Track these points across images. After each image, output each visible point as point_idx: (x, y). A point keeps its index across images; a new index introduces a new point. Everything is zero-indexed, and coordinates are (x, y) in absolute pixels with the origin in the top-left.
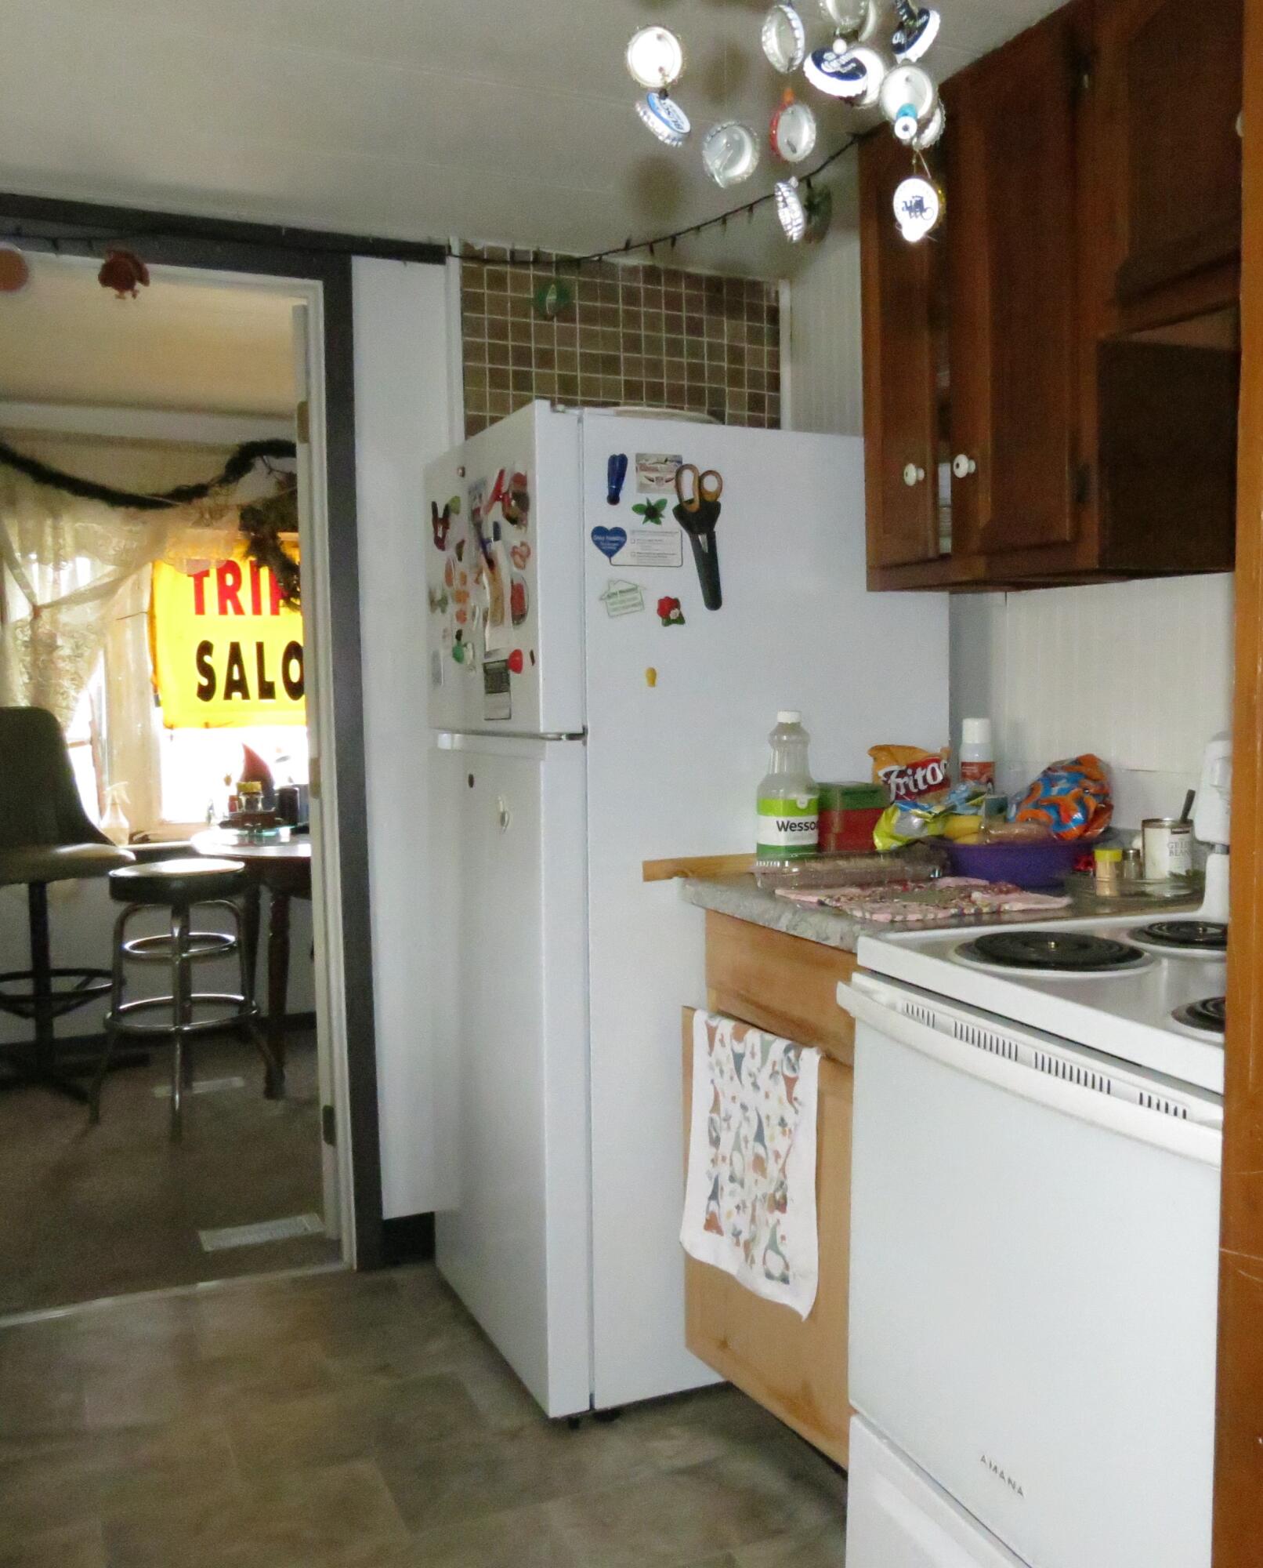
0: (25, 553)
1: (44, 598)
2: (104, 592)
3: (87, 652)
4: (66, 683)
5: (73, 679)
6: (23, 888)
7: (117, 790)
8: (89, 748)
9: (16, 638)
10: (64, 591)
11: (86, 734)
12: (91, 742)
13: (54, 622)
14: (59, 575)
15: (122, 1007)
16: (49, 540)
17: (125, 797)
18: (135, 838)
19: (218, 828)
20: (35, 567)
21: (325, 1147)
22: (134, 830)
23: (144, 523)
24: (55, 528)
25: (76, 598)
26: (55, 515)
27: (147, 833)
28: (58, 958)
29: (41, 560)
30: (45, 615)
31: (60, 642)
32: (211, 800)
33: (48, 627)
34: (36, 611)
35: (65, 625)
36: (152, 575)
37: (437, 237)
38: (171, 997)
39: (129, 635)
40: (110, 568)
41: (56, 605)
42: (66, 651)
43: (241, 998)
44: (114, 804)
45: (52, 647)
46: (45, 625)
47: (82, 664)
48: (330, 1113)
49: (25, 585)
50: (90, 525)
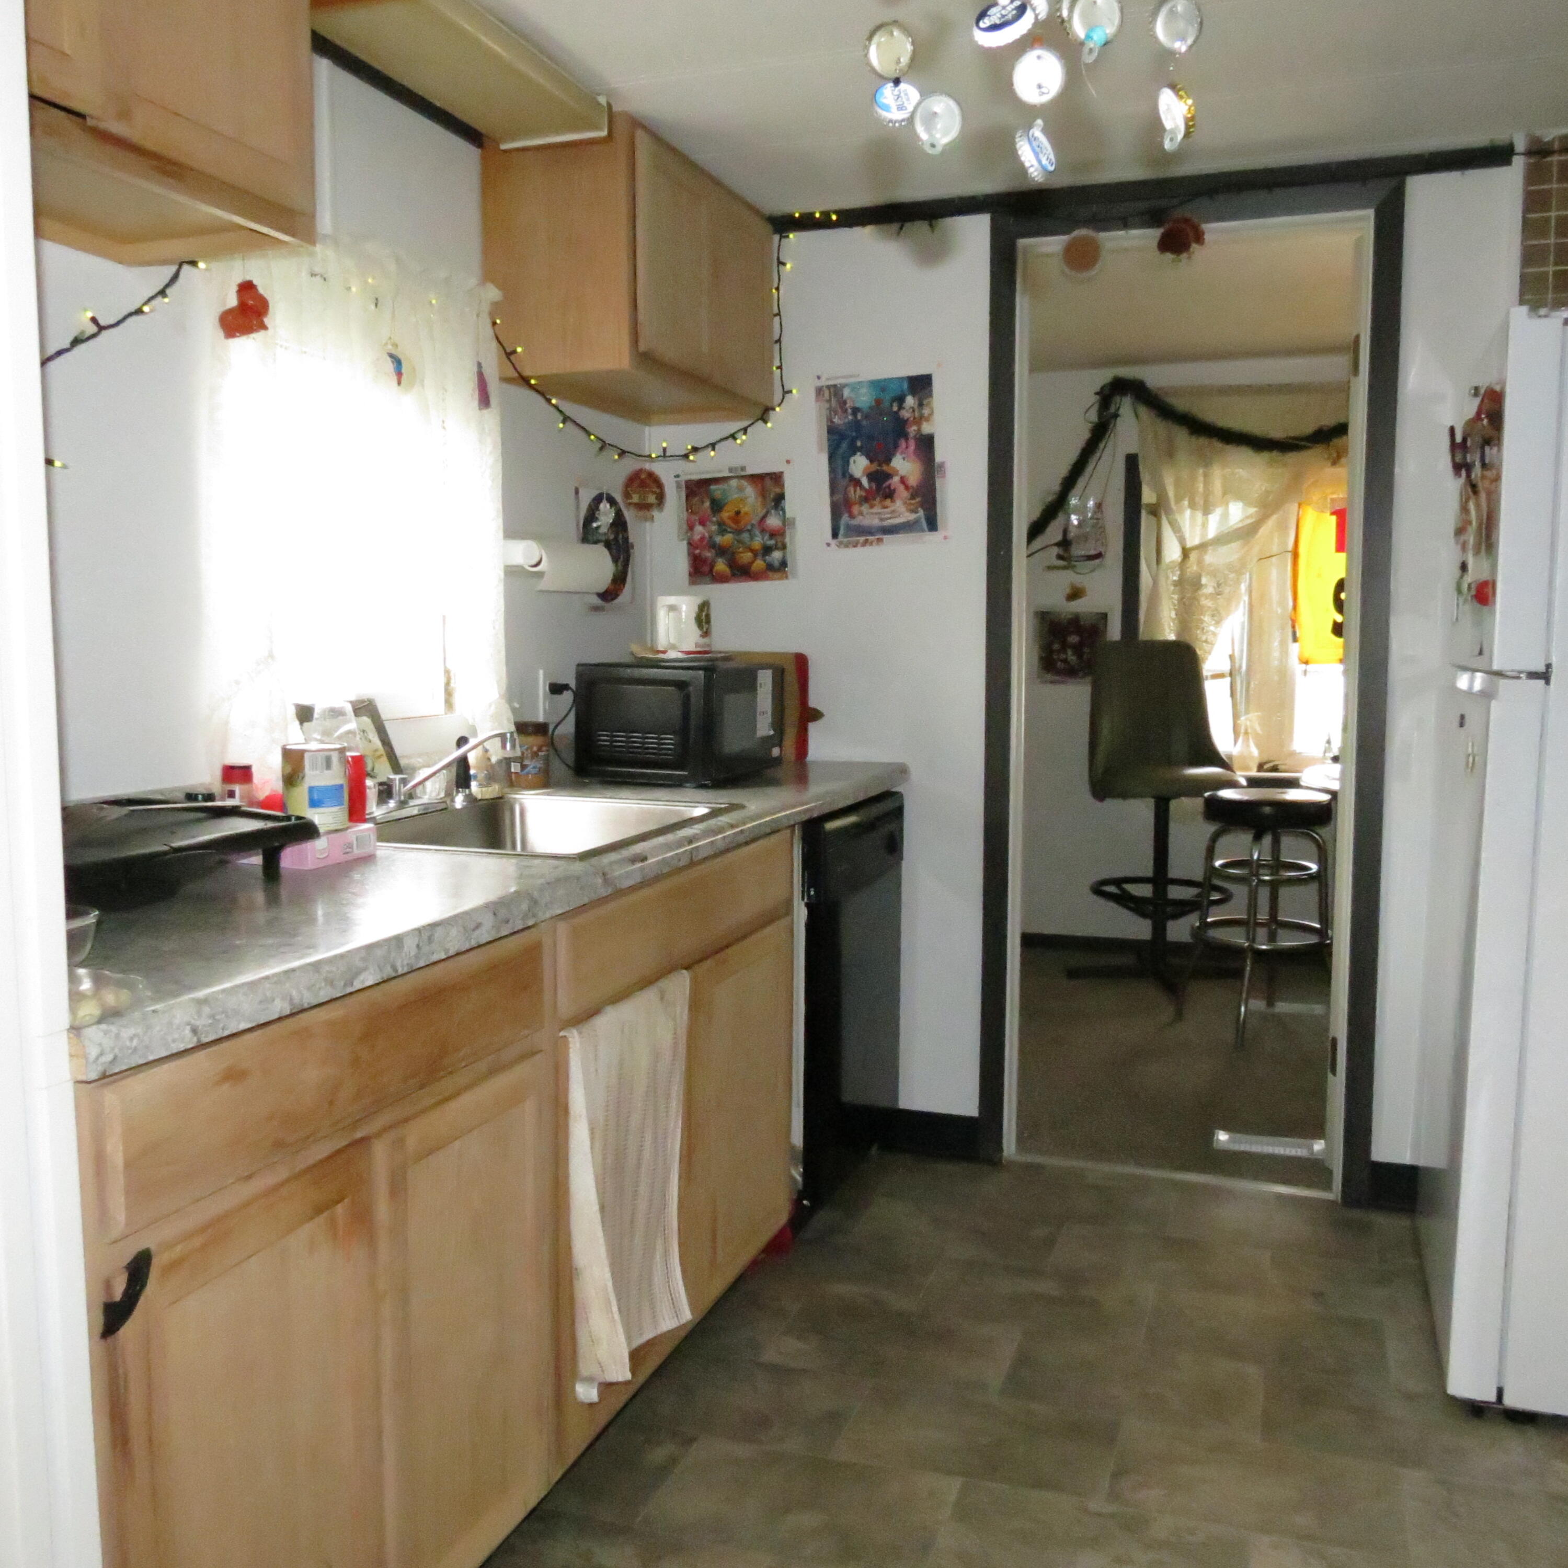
0: (1179, 500)
1: (1193, 540)
2: (1247, 533)
3: (1227, 590)
4: (1207, 618)
5: (1213, 616)
6: (1151, 802)
7: (1250, 720)
8: (1228, 680)
9: (1167, 578)
10: (1211, 533)
11: (1226, 667)
12: (1231, 674)
13: (1200, 562)
14: (1207, 520)
15: (1209, 920)
16: (1201, 487)
17: (1258, 729)
18: (1266, 767)
19: (1330, 761)
20: (1188, 512)
21: (1330, 1075)
22: (1265, 759)
23: (1285, 465)
24: (1206, 475)
25: (1221, 540)
26: (1207, 462)
27: (1276, 763)
29: (1193, 506)
30: (1193, 556)
31: (1204, 581)
32: (1329, 735)
33: (1195, 568)
34: (1186, 553)
35: (1210, 565)
36: (1298, 515)
39: (1274, 574)
40: (1252, 510)
41: (1203, 547)
42: (1209, 590)
43: (1318, 926)
44: (1246, 733)
45: (1197, 585)
46: (1193, 566)
47: (1221, 601)
48: (1334, 1042)
49: (1177, 529)
50: (1237, 470)
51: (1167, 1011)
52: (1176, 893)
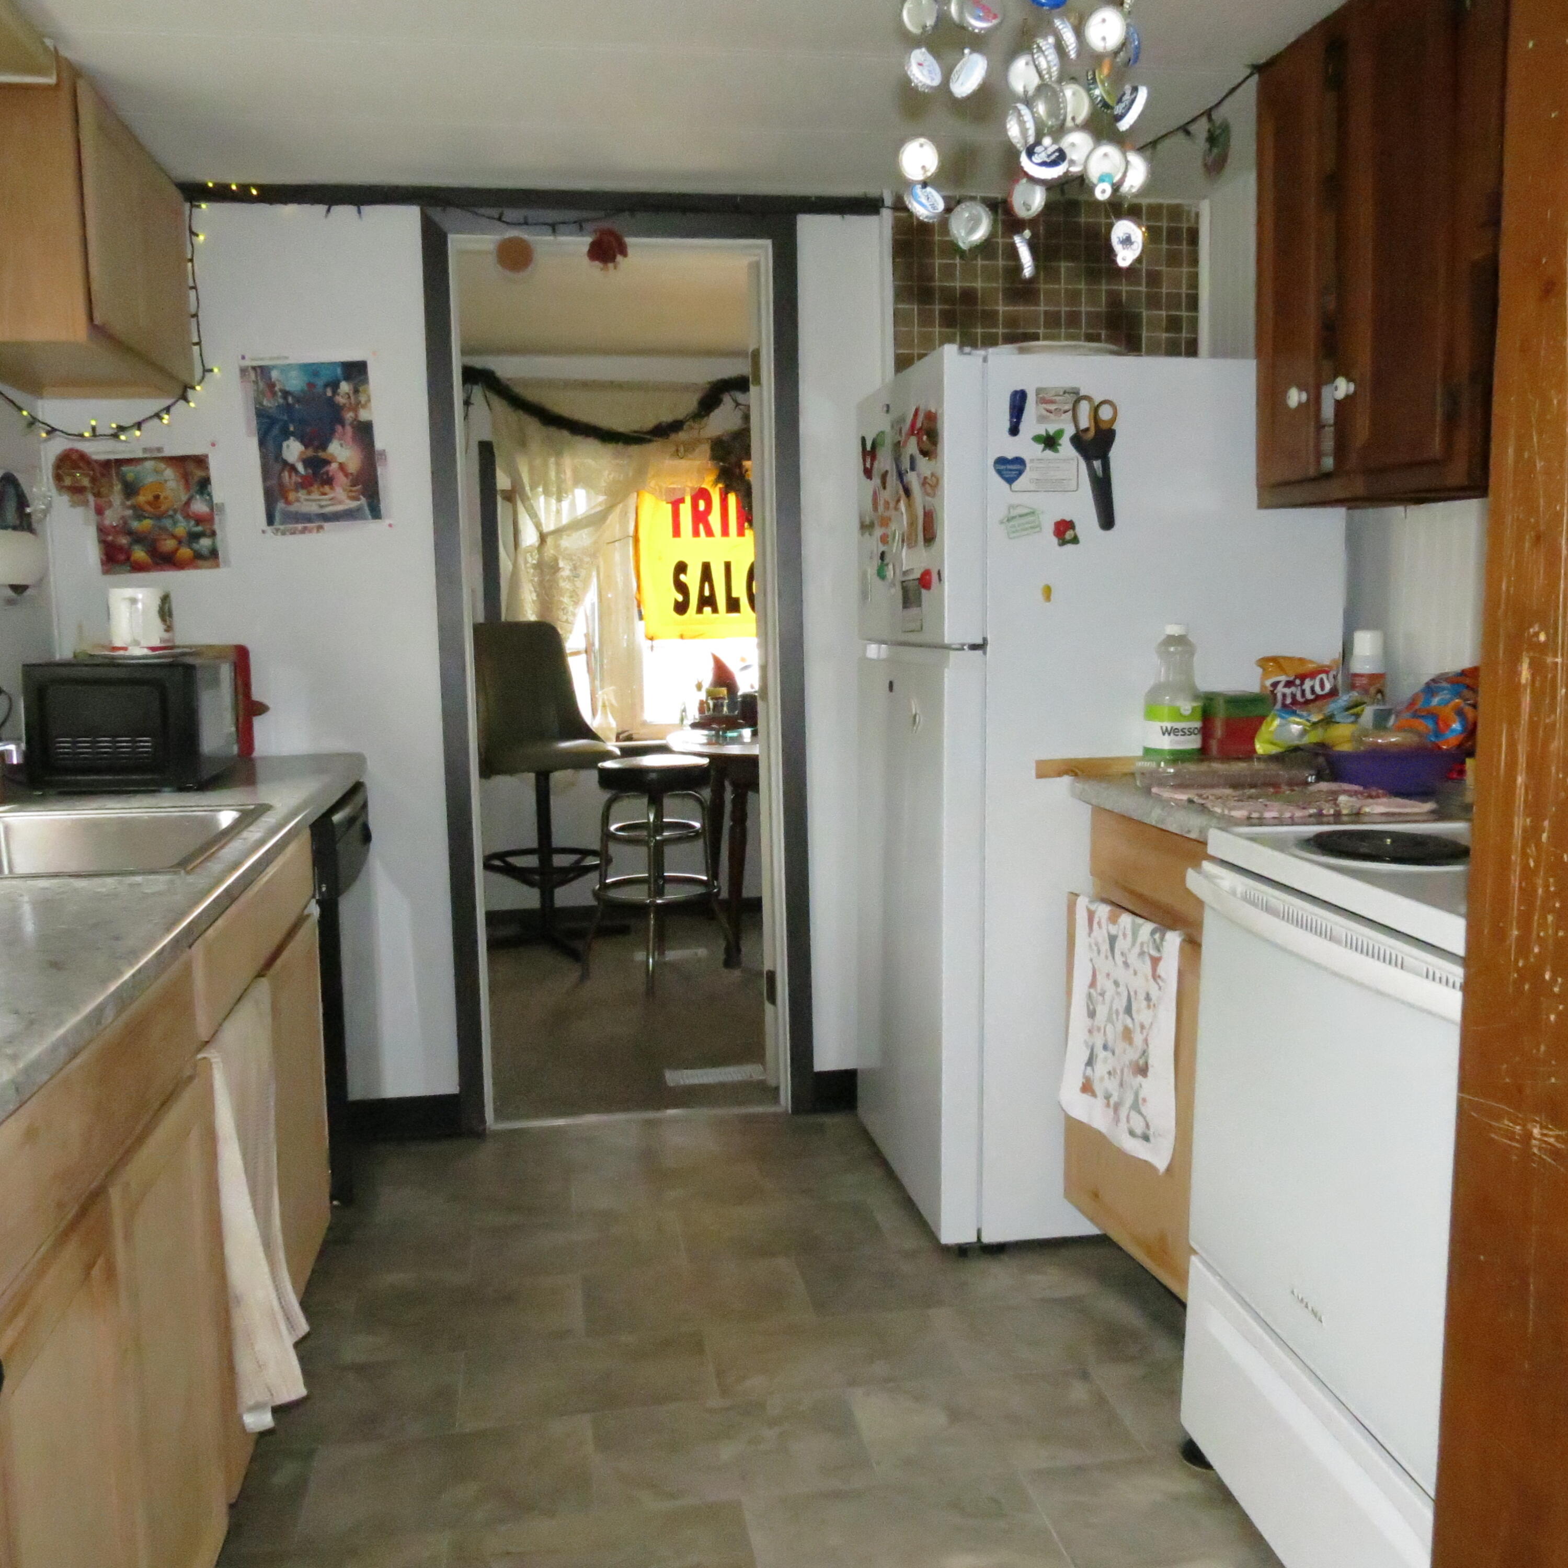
0: (533, 487)
1: (549, 526)
2: (596, 520)
3: (583, 573)
4: (566, 600)
5: (571, 597)
6: (532, 776)
7: (607, 694)
8: (584, 656)
9: (526, 562)
10: (565, 520)
11: (582, 645)
12: (586, 652)
13: (557, 547)
14: (561, 506)
15: (608, 881)
16: (553, 474)
17: (614, 702)
18: (621, 737)
19: (689, 728)
20: (542, 499)
21: (768, 1006)
22: (620, 730)
23: (630, 457)
24: (558, 464)
25: (576, 525)
26: (559, 454)
27: (630, 732)
28: (559, 839)
29: (547, 493)
30: (550, 541)
31: (561, 564)
32: (684, 704)
33: (552, 552)
34: (543, 538)
35: (566, 549)
36: (637, 503)
37: (872, 191)
38: (647, 875)
39: (617, 557)
40: (601, 498)
41: (558, 532)
42: (566, 572)
43: (705, 878)
44: (604, 706)
45: (555, 569)
46: (550, 551)
47: (578, 583)
48: (771, 976)
49: (534, 515)
50: (586, 461)
51: (573, 973)
52: (560, 861)
